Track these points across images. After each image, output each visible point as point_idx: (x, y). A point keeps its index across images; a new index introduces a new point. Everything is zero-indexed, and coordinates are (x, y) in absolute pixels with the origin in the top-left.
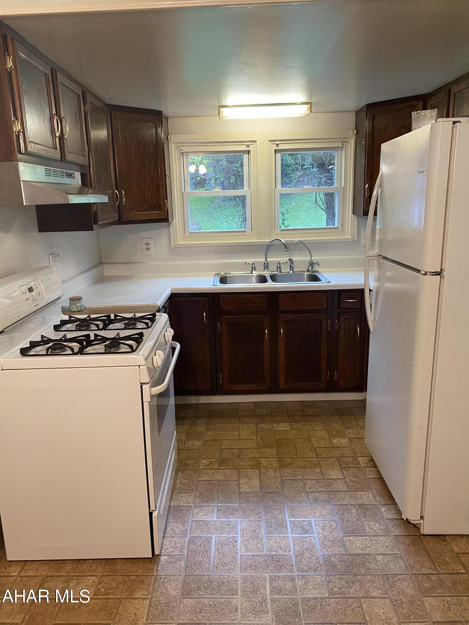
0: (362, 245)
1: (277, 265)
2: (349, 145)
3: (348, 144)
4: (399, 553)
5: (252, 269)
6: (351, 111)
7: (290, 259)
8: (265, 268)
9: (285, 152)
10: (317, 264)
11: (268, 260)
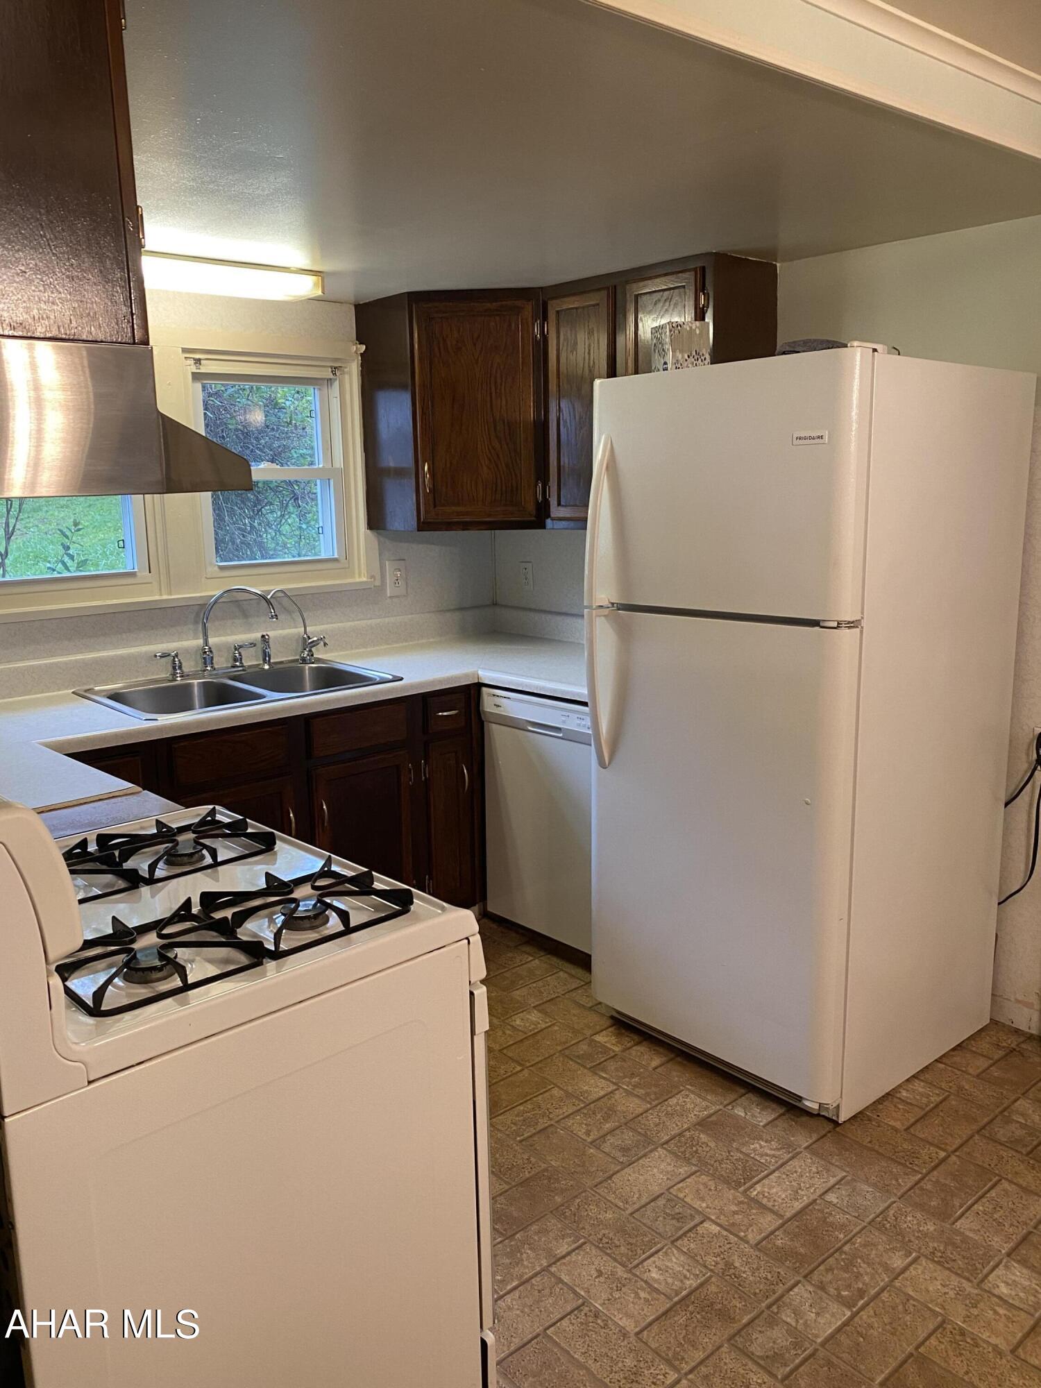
0: (388, 595)
1: (231, 655)
2: (347, 377)
3: (344, 373)
4: (844, 1174)
5: (174, 668)
6: (346, 303)
7: (263, 636)
8: (205, 663)
9: (229, 380)
10: (322, 643)
11: (211, 641)
